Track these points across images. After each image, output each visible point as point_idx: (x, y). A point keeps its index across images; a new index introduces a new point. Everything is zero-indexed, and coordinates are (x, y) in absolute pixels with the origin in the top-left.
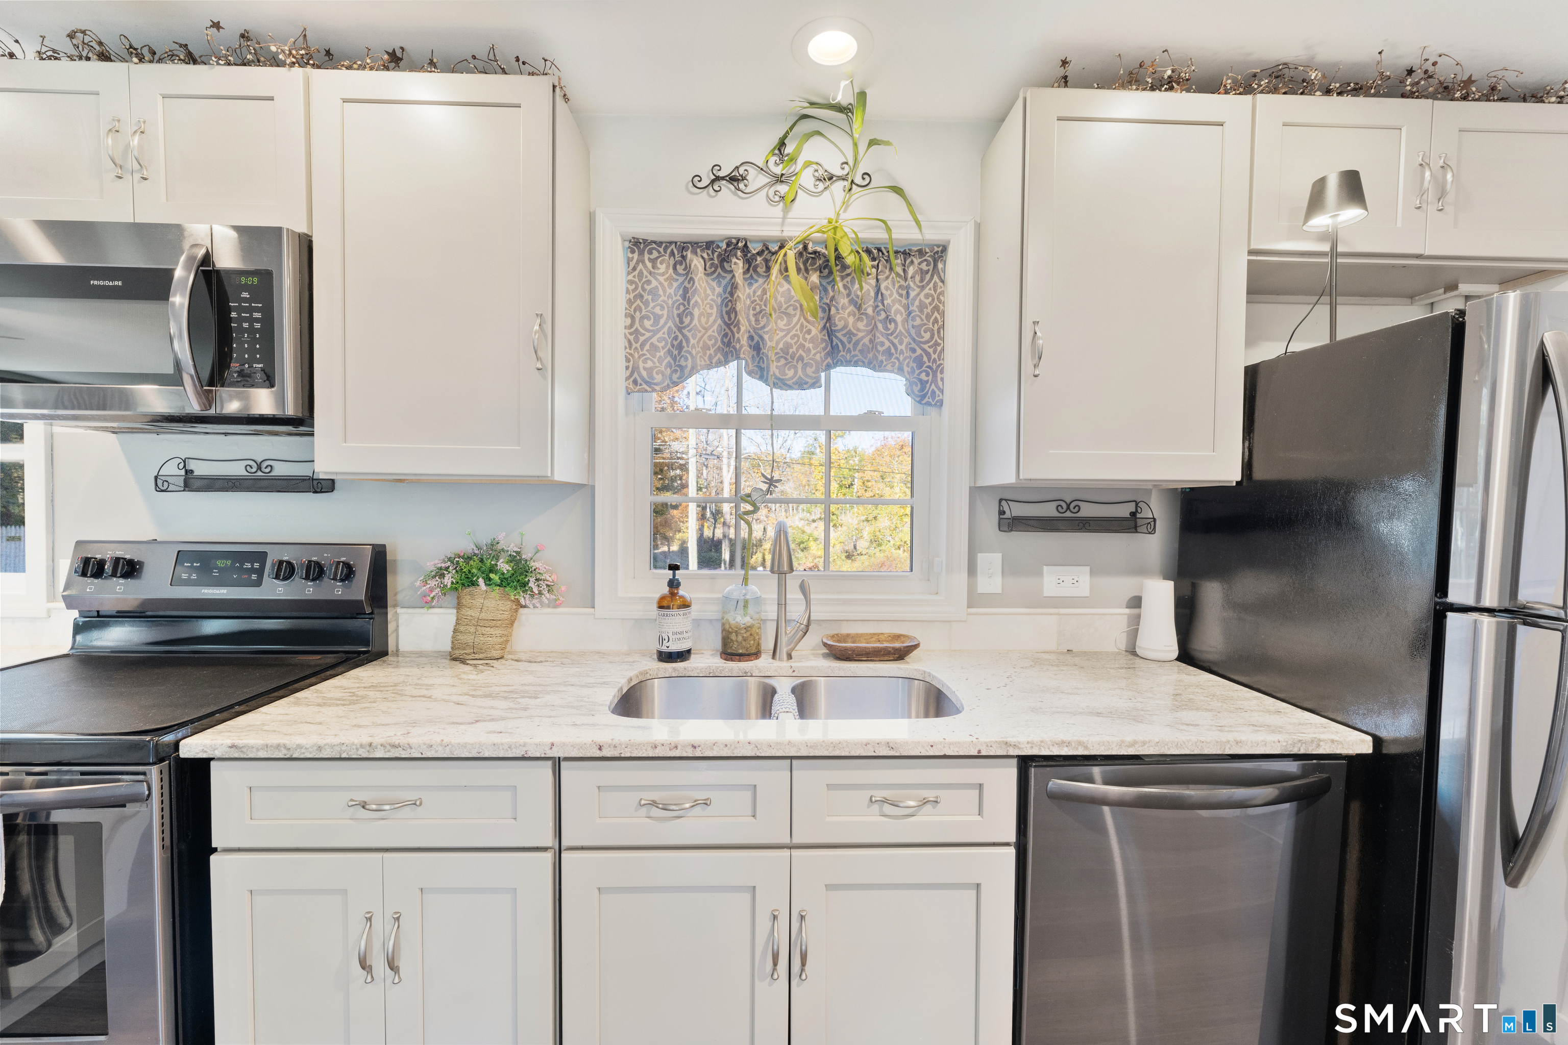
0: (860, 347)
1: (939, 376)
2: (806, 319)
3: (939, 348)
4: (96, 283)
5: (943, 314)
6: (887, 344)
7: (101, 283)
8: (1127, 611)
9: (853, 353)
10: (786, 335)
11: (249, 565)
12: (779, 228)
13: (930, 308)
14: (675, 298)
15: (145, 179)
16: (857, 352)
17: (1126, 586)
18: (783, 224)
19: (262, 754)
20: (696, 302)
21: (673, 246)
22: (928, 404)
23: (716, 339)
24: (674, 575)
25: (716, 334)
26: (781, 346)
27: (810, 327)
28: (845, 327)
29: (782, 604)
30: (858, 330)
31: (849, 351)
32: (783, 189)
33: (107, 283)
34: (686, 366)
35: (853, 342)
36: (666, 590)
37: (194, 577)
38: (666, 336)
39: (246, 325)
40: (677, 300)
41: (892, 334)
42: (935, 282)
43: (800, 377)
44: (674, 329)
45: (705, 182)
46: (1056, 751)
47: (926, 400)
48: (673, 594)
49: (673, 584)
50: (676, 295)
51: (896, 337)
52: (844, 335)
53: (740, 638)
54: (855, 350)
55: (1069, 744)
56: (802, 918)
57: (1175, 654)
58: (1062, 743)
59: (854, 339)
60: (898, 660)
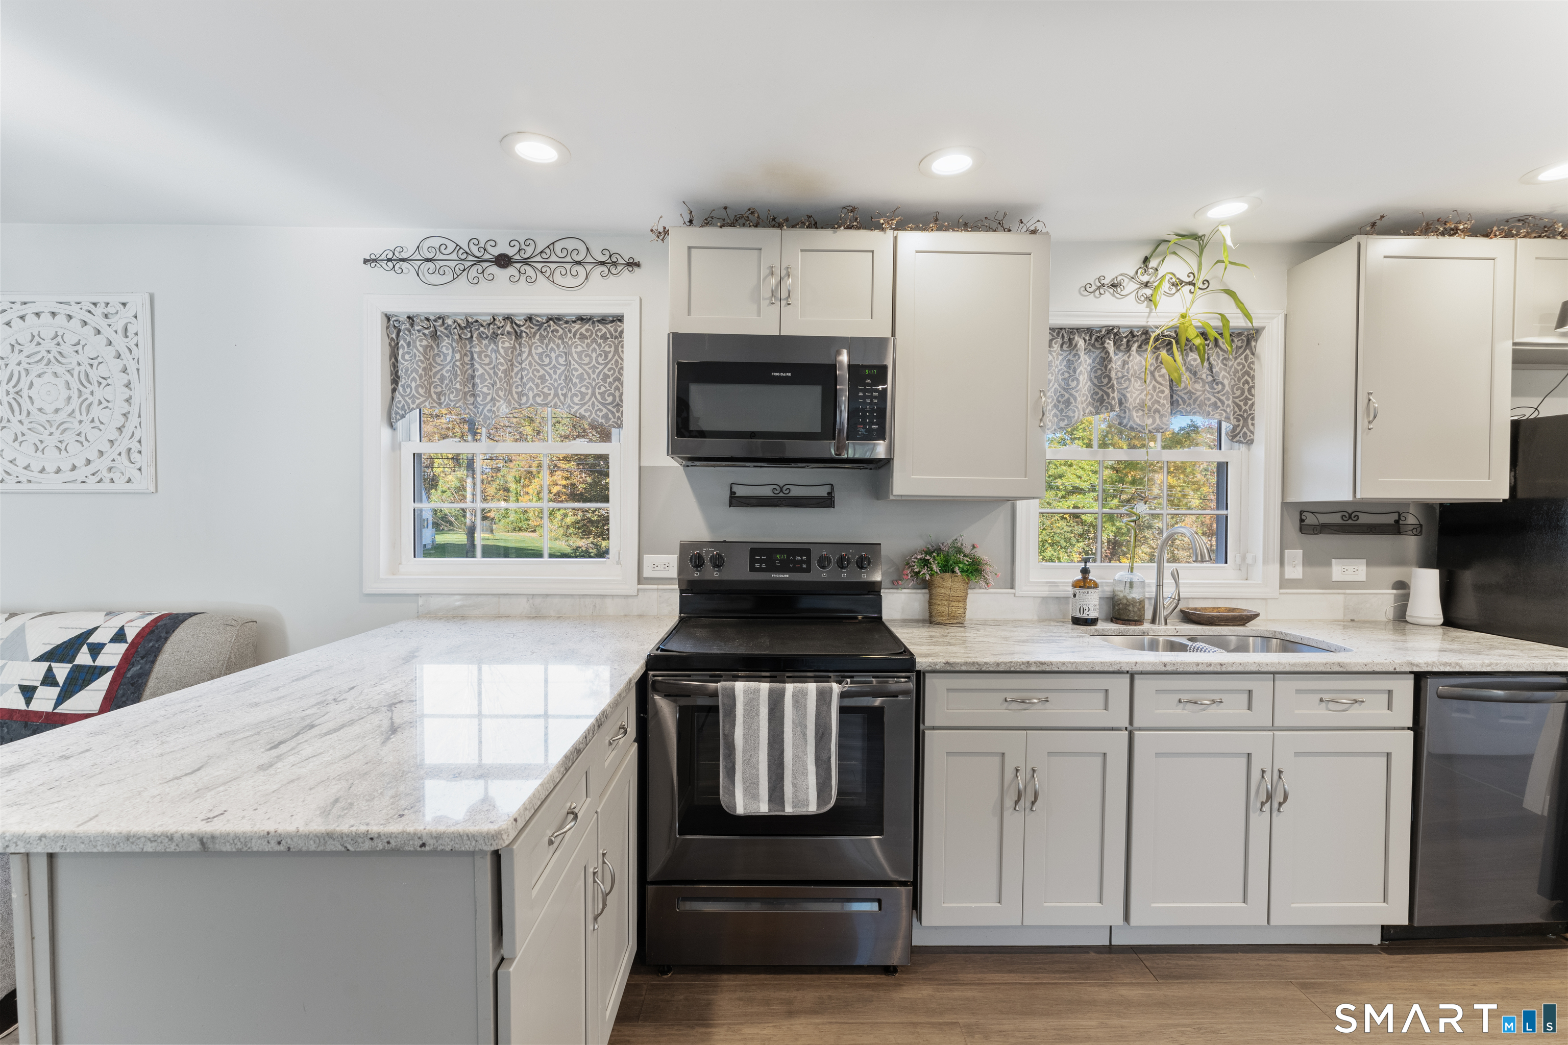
0: (1198, 403)
1: (1250, 422)
2: (1156, 380)
3: (1250, 402)
4: (775, 374)
5: (1253, 378)
6: (1213, 399)
7: (778, 374)
8: (1394, 591)
9: (1192, 406)
10: (1140, 394)
11: (798, 558)
12: (1145, 319)
13: (1241, 373)
14: (1060, 368)
15: (789, 304)
16: (1196, 406)
17: (1395, 573)
18: (1148, 317)
19: (964, 668)
20: (1081, 371)
21: (1064, 331)
22: (1239, 442)
23: (1087, 396)
24: (1085, 565)
25: (1087, 393)
26: (1138, 401)
27: (1162, 388)
28: (1185, 388)
29: (1159, 586)
30: (1196, 390)
31: (1189, 405)
32: (1148, 292)
33: (782, 374)
34: (1074, 417)
35: (1193, 398)
36: (1080, 577)
37: (764, 566)
38: (1053, 394)
39: (868, 401)
40: (1062, 369)
41: (1218, 392)
42: (1247, 355)
43: (1158, 425)
44: (1059, 389)
45: (1094, 287)
46: (1442, 669)
47: (1238, 438)
48: (1085, 578)
49: (1085, 571)
50: (1061, 365)
51: (1223, 395)
52: (1185, 394)
53: (1136, 609)
54: (1194, 404)
55: (1450, 664)
56: (1280, 772)
57: (1441, 621)
58: (1446, 664)
59: (1194, 397)
60: (1244, 625)
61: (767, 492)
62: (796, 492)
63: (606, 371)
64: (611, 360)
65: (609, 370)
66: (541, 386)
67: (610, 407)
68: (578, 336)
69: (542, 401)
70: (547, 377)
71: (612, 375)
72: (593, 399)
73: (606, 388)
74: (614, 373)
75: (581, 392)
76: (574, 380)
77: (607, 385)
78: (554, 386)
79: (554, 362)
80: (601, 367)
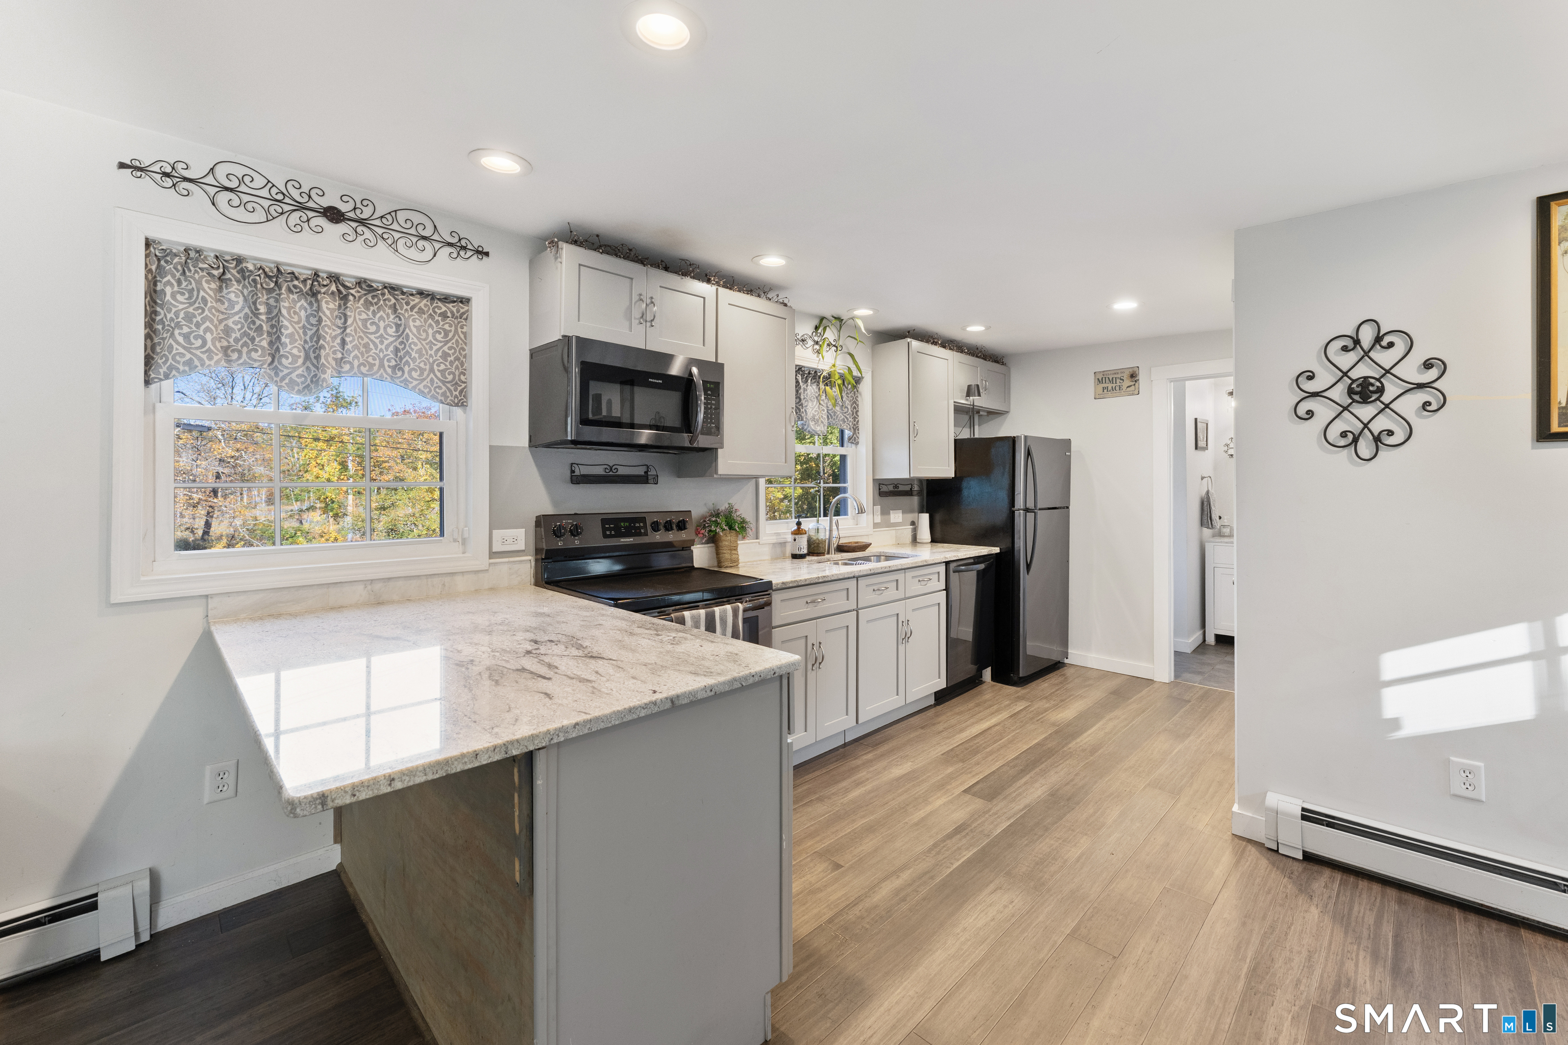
0: (838, 418)
1: (857, 431)
2: (819, 403)
3: (857, 420)
4: (651, 380)
5: (858, 405)
6: (843, 417)
7: (653, 381)
8: (911, 527)
10: (812, 410)
11: (637, 525)
13: (852, 402)
15: (653, 326)
16: (837, 421)
17: (911, 517)
18: (817, 363)
22: (852, 443)
24: (799, 520)
26: (812, 415)
27: (823, 408)
29: (831, 530)
31: (834, 419)
32: (817, 347)
33: (656, 381)
36: (796, 527)
37: (613, 533)
39: (709, 406)
41: (845, 413)
42: (857, 391)
47: (851, 441)
48: (799, 528)
49: (799, 524)
51: (848, 415)
53: (823, 546)
54: (836, 419)
56: (908, 621)
57: (930, 540)
60: (864, 551)
61: (599, 471)
62: (622, 471)
63: (445, 348)
64: (451, 339)
65: (450, 348)
66: (366, 355)
67: (449, 385)
68: (416, 310)
69: (367, 371)
70: (372, 346)
71: (453, 354)
72: (432, 375)
73: (446, 366)
74: (455, 352)
75: (420, 368)
76: (413, 354)
77: (447, 364)
78: (379, 356)
79: (382, 331)
80: (440, 345)
